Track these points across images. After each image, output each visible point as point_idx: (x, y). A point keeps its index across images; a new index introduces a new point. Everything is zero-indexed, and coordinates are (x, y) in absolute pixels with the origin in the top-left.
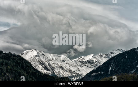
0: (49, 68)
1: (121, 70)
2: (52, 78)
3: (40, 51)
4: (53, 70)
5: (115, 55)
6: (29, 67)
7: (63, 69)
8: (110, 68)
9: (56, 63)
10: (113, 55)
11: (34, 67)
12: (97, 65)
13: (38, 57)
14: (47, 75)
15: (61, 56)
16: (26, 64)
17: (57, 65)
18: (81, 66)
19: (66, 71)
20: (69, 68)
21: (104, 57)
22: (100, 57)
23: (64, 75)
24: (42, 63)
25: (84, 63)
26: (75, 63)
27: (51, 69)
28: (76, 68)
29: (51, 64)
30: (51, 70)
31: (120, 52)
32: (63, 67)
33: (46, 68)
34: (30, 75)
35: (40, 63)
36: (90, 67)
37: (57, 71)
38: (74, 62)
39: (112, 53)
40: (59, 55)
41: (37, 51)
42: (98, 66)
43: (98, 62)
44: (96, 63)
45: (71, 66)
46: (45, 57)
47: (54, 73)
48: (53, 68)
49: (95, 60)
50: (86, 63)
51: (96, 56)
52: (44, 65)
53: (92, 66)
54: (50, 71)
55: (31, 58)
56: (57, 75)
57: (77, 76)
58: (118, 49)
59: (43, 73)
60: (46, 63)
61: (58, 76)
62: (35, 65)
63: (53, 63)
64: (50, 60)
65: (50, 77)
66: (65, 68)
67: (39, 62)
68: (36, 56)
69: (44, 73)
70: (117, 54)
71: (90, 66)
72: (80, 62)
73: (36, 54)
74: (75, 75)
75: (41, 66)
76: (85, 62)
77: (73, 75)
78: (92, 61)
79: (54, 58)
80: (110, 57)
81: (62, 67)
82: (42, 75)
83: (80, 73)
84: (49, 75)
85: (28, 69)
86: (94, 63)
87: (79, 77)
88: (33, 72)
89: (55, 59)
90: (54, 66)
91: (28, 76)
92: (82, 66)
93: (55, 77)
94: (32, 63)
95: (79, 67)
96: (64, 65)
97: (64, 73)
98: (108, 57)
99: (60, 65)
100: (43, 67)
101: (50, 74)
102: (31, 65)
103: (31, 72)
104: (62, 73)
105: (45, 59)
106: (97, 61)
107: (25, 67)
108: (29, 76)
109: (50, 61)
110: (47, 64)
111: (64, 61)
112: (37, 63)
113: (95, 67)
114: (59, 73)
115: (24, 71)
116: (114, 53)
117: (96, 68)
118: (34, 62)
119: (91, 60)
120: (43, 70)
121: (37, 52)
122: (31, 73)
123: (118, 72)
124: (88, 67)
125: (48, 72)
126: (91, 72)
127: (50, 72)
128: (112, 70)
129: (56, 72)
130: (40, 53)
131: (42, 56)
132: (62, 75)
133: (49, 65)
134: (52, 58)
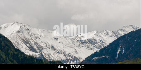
0: (36, 48)
1: (132, 54)
2: (39, 62)
3: (24, 24)
4: (40, 51)
5: (126, 33)
6: (8, 46)
7: (54, 49)
8: (119, 51)
9: (45, 41)
10: (122, 34)
11: (16, 46)
12: (100, 46)
13: (20, 33)
14: (33, 57)
15: (52, 32)
16: (4, 43)
17: (46, 44)
18: (79, 46)
19: (59, 52)
20: (63, 49)
21: (110, 35)
22: (106, 35)
23: (55, 58)
24: (26, 42)
25: (83, 43)
26: (71, 42)
27: (39, 49)
28: (73, 49)
29: (39, 42)
30: (38, 51)
31: (132, 30)
32: (55, 47)
33: (32, 49)
34: (10, 57)
35: (24, 41)
36: (92, 49)
37: (47, 53)
38: (70, 40)
39: (122, 30)
40: (49, 31)
41: (20, 24)
42: (103, 47)
43: (103, 42)
44: (99, 44)
45: (66, 47)
46: (30, 33)
47: (43, 55)
48: (41, 49)
49: (98, 39)
50: (86, 43)
51: (100, 34)
52: (29, 44)
53: (95, 47)
54: (36, 52)
55: (11, 34)
56: (47, 57)
57: (73, 60)
58: (130, 26)
59: (27, 55)
60: (31, 41)
61: (47, 60)
62: (16, 44)
63: (41, 42)
64: (36, 37)
65: (37, 60)
66: (57, 49)
67: (23, 39)
68: (19, 31)
69: (29, 55)
70: (129, 32)
71: (91, 47)
72: (78, 41)
73: (18, 29)
74: (70, 58)
75: (24, 46)
76: (85, 41)
77: (68, 58)
78: (94, 39)
79: (43, 35)
80: (119, 36)
81: (53, 48)
82: (26, 57)
83: (77, 56)
84: (35, 57)
85: (8, 50)
86: (97, 43)
87: (77, 62)
88: (14, 54)
89: (45, 36)
90: (42, 45)
91: (7, 59)
92: (81, 46)
93: (43, 61)
94: (12, 41)
95: (77, 48)
96: (55, 44)
97: (56, 55)
98: (117, 36)
99: (51, 45)
100: (27, 47)
101: (37, 57)
102: (11, 43)
103: (12, 53)
104: (53, 56)
105: (31, 36)
106: (101, 41)
107: (3, 46)
108: (9, 59)
109: (38, 39)
110: (33, 43)
111: (56, 39)
112: (20, 42)
113: (98, 48)
114: (49, 56)
115: (3, 51)
116: (124, 31)
117: (99, 50)
118: (16, 40)
119: (92, 39)
120: (28, 50)
121: (19, 27)
122: (11, 55)
123: (129, 56)
124: (88, 49)
125: (34, 53)
126: (93, 56)
127: (37, 54)
128: (120, 53)
129: (45, 53)
130: (23, 27)
131: (27, 32)
132: (52, 58)
133: (36, 43)
134: (40, 35)
